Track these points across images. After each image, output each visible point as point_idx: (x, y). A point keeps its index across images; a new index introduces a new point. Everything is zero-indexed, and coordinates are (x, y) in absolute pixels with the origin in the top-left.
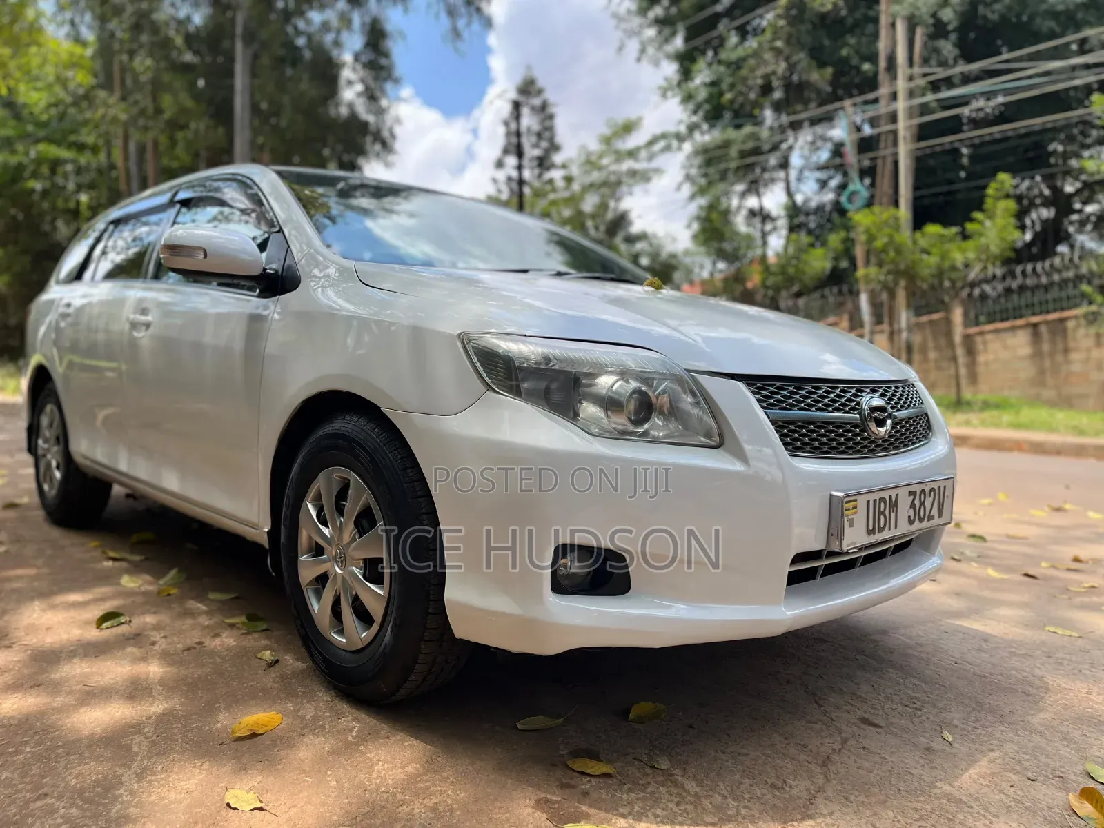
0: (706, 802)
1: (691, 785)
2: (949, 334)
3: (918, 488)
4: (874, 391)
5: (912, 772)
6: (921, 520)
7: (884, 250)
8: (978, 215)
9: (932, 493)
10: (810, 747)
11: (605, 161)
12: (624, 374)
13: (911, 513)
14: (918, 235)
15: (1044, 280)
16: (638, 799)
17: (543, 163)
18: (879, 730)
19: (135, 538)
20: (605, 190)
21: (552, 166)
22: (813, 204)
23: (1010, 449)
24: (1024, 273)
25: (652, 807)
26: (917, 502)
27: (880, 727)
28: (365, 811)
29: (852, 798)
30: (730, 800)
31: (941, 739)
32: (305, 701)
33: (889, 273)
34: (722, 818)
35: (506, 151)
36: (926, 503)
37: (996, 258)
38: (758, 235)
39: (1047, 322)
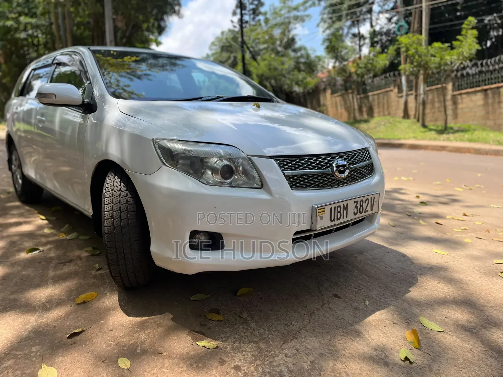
0: (257, 332)
1: (253, 325)
2: (444, 95)
3: (359, 200)
4: (341, 157)
5: (345, 319)
6: (361, 213)
7: (413, 56)
8: (459, 37)
9: (367, 201)
10: (308, 307)
11: (283, 12)
12: (221, 157)
13: (355, 210)
14: (430, 47)
15: (491, 68)
16: (229, 331)
17: (255, 12)
18: (340, 299)
19: (54, 209)
20: (283, 27)
21: (260, 13)
22: (385, 30)
23: (465, 152)
24: (482, 65)
25: (234, 334)
26: (359, 206)
27: (341, 298)
28: (121, 335)
29: (316, 330)
30: (266, 331)
31: (364, 304)
32: (108, 287)
33: (416, 66)
34: (260, 339)
35: (237, 7)
36: (363, 205)
37: (467, 58)
38: (357, 47)
39: (491, 89)
